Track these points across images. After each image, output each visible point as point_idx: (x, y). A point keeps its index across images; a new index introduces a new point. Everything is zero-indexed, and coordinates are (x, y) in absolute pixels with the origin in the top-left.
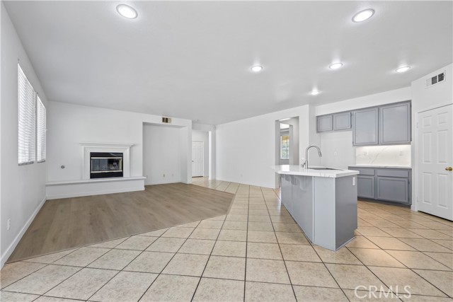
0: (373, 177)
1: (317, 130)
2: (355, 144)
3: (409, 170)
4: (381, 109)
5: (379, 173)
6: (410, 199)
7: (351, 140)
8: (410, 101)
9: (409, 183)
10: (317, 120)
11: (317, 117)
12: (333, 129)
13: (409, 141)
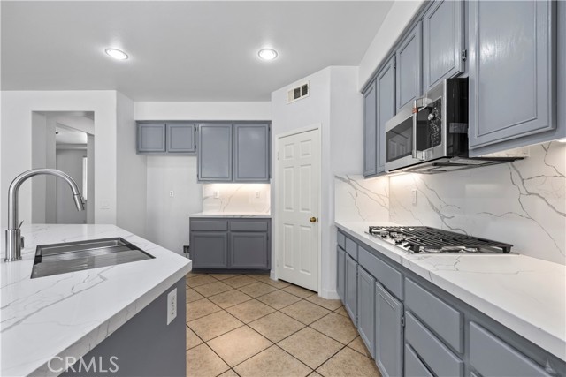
0: (225, 234)
1: (137, 147)
2: (202, 180)
3: (268, 221)
4: (236, 126)
5: (234, 227)
6: (268, 262)
7: (194, 170)
8: (269, 122)
9: (268, 239)
10: (138, 129)
11: (138, 122)
12: (167, 150)
13: (267, 178)
